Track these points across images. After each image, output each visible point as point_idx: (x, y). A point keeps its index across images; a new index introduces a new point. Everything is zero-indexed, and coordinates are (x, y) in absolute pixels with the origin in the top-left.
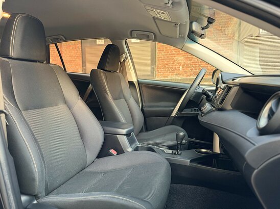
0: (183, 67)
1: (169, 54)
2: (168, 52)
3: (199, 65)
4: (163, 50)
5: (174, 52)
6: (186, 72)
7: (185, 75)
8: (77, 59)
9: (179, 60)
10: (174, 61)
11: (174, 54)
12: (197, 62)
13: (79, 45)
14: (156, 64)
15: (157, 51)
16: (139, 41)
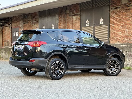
0: (121, 38)
1: (115, 31)
2: (115, 30)
3: (128, 36)
4: (113, 29)
5: (117, 30)
6: (122, 40)
7: (122, 42)
9: (119, 34)
10: (117, 35)
11: (117, 31)
12: (126, 35)
13: (79, 26)
14: (110, 36)
15: (110, 29)
16: (103, 24)
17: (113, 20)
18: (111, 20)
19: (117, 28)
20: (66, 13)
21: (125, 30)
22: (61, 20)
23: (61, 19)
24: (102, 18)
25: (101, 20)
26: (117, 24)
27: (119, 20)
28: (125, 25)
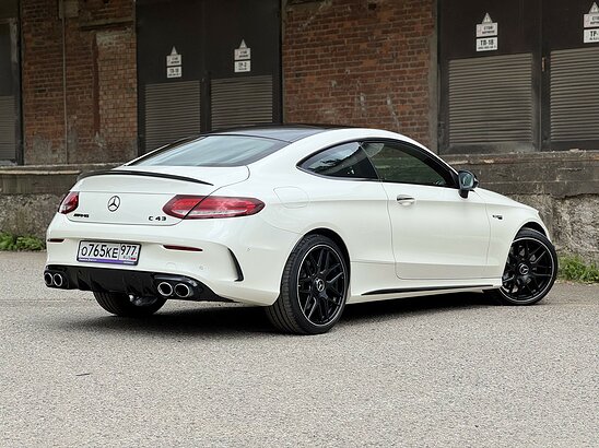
1: (309, 102)
2: (306, 96)
4: (296, 92)
5: (317, 97)
8: (129, 115)
9: (327, 116)
10: (318, 118)
11: (316, 101)
13: (130, 81)
15: (285, 95)
16: (249, 70)
17: (297, 53)
18: (289, 52)
19: (317, 89)
20: (61, 17)
21: (353, 99)
22: (34, 49)
23: (33, 45)
24: (243, 45)
25: (238, 53)
26: (318, 74)
27: (327, 55)
28: (355, 77)
